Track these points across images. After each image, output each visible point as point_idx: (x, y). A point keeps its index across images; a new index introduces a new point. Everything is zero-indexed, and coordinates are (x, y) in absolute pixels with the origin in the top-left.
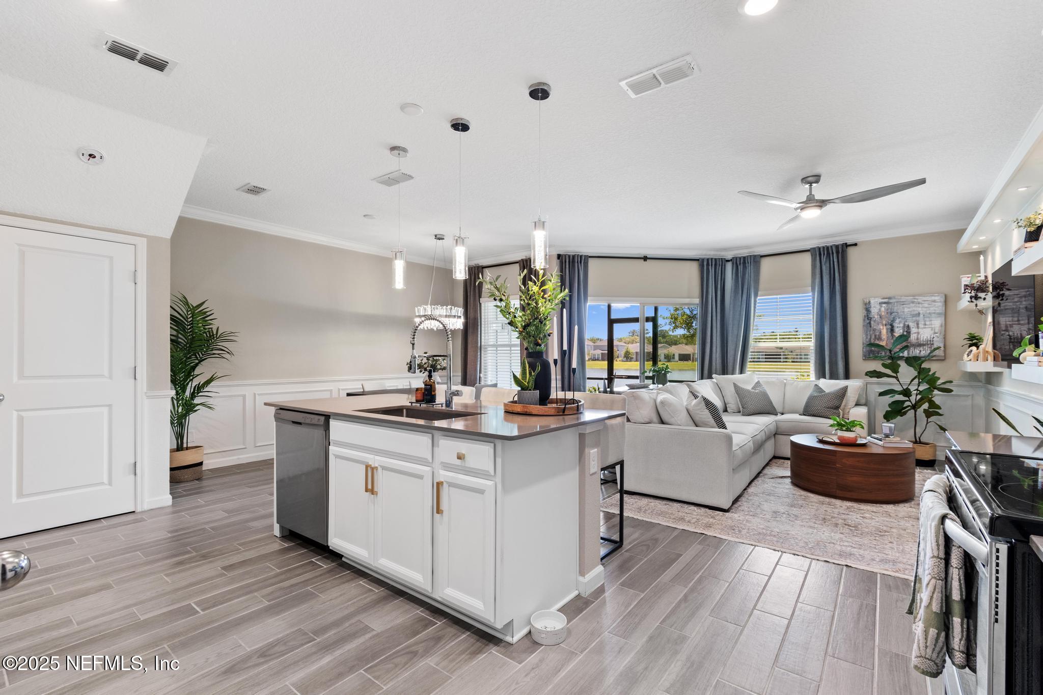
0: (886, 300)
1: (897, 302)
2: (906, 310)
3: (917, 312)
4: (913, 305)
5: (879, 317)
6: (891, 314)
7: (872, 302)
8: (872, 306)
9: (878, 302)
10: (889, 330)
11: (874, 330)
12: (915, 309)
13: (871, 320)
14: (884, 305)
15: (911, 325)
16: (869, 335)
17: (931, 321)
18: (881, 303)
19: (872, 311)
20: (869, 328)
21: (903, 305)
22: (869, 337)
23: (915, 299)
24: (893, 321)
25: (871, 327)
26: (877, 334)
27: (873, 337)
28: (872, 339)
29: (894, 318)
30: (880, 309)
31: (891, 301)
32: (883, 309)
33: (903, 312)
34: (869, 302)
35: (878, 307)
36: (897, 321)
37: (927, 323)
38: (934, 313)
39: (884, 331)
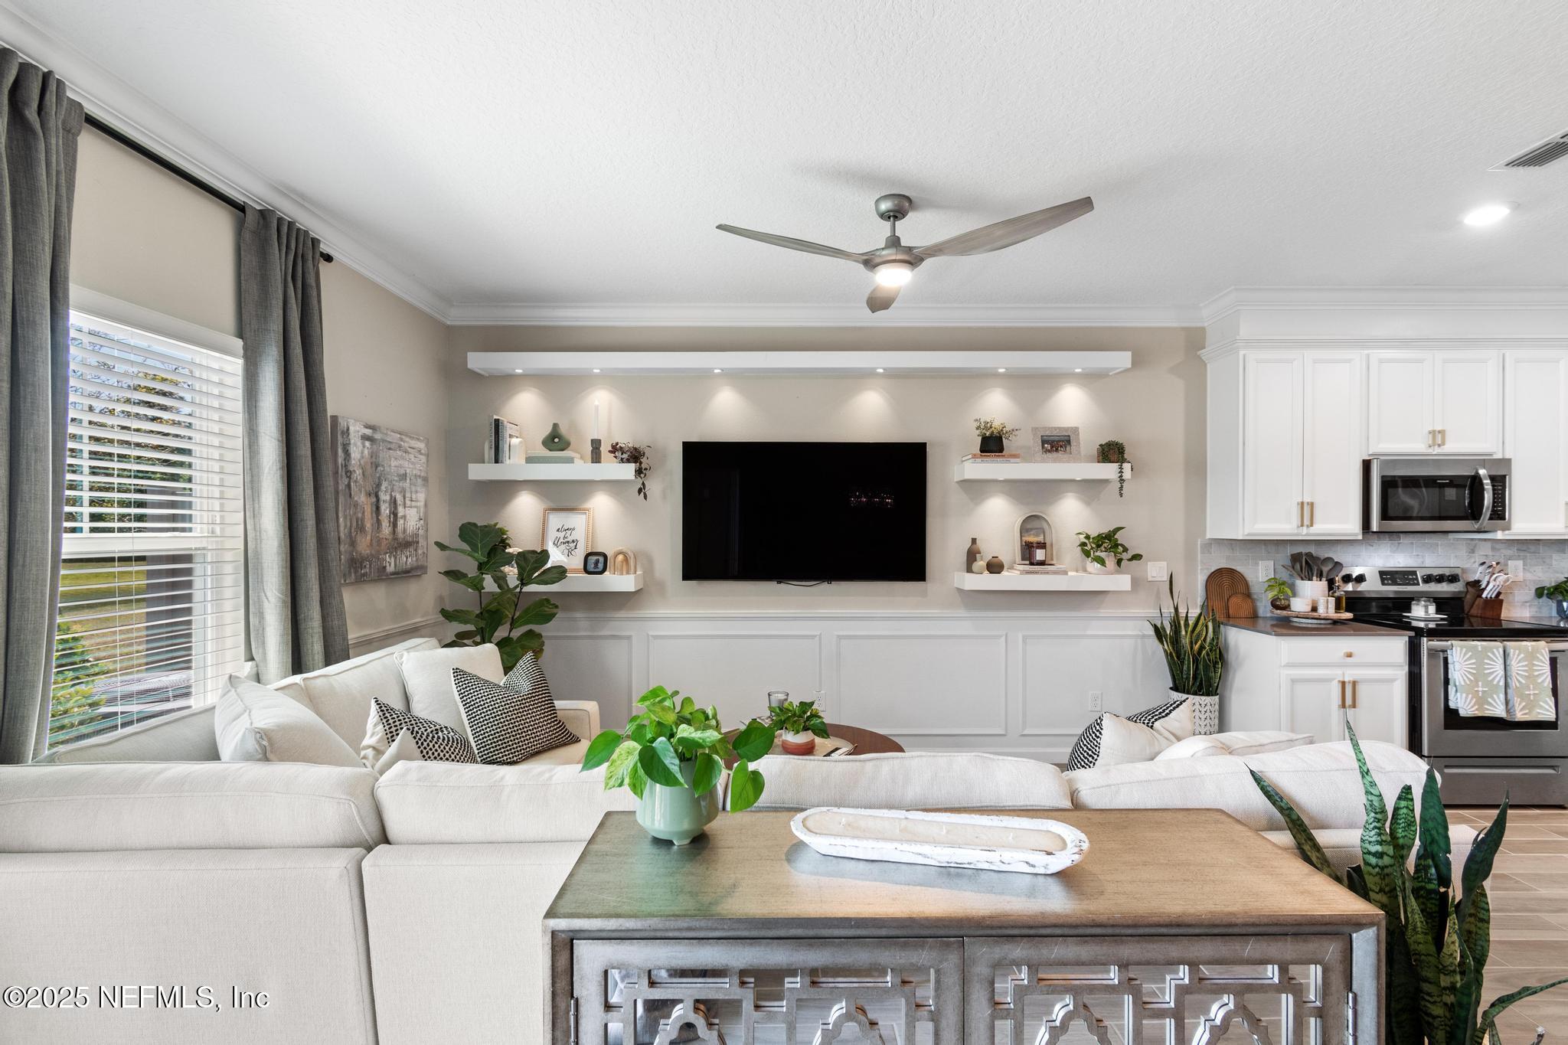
0: (368, 432)
1: (384, 441)
2: (394, 463)
3: (402, 472)
4: (399, 453)
5: (361, 471)
6: (377, 467)
7: (352, 429)
8: (352, 442)
9: (360, 434)
10: (374, 509)
11: (356, 505)
12: (401, 462)
13: (350, 477)
14: (367, 444)
15: (399, 498)
16: (348, 517)
17: (417, 492)
18: (365, 438)
19: (353, 455)
20: (349, 499)
21: (390, 449)
22: (348, 524)
23: (402, 440)
24: (379, 485)
25: (350, 495)
26: (360, 515)
27: (354, 524)
28: (353, 531)
29: (379, 478)
30: (362, 453)
31: (378, 436)
32: (366, 452)
33: (390, 466)
34: (348, 429)
35: (359, 443)
36: (383, 488)
37: (414, 497)
38: (420, 476)
39: (368, 510)
